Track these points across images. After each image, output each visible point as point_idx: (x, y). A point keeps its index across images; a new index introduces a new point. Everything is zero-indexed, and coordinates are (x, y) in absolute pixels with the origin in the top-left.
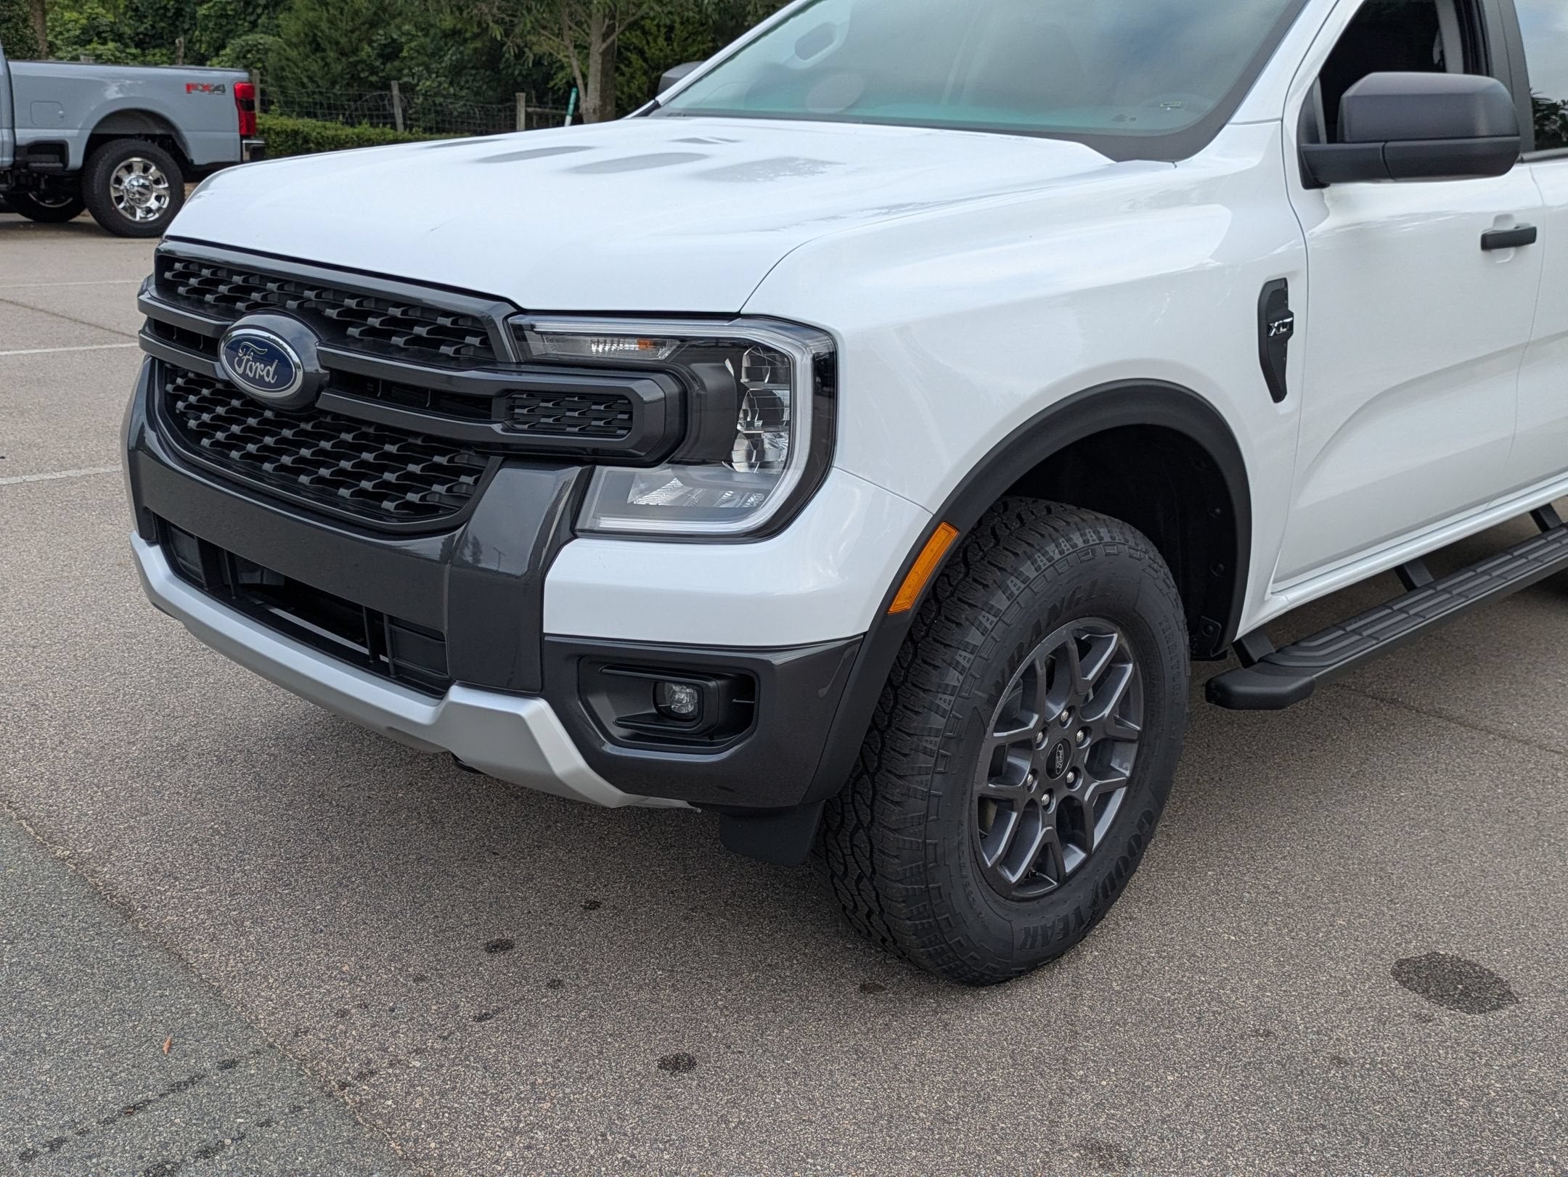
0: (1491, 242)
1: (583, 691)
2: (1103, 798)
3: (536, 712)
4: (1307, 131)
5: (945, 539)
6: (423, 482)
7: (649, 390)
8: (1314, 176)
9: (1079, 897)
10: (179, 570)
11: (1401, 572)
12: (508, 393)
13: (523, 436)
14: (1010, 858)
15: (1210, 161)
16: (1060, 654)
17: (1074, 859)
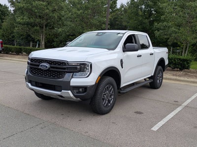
0: (138, 56)
1: (73, 90)
2: (111, 99)
3: (70, 92)
4: (123, 48)
5: (100, 77)
6: (59, 75)
7: (78, 67)
8: (124, 51)
9: (110, 107)
10: (32, 85)
11: (133, 83)
12: (67, 68)
13: (68, 71)
14: (105, 104)
15: (116, 50)
16: (107, 87)
17: (109, 105)
